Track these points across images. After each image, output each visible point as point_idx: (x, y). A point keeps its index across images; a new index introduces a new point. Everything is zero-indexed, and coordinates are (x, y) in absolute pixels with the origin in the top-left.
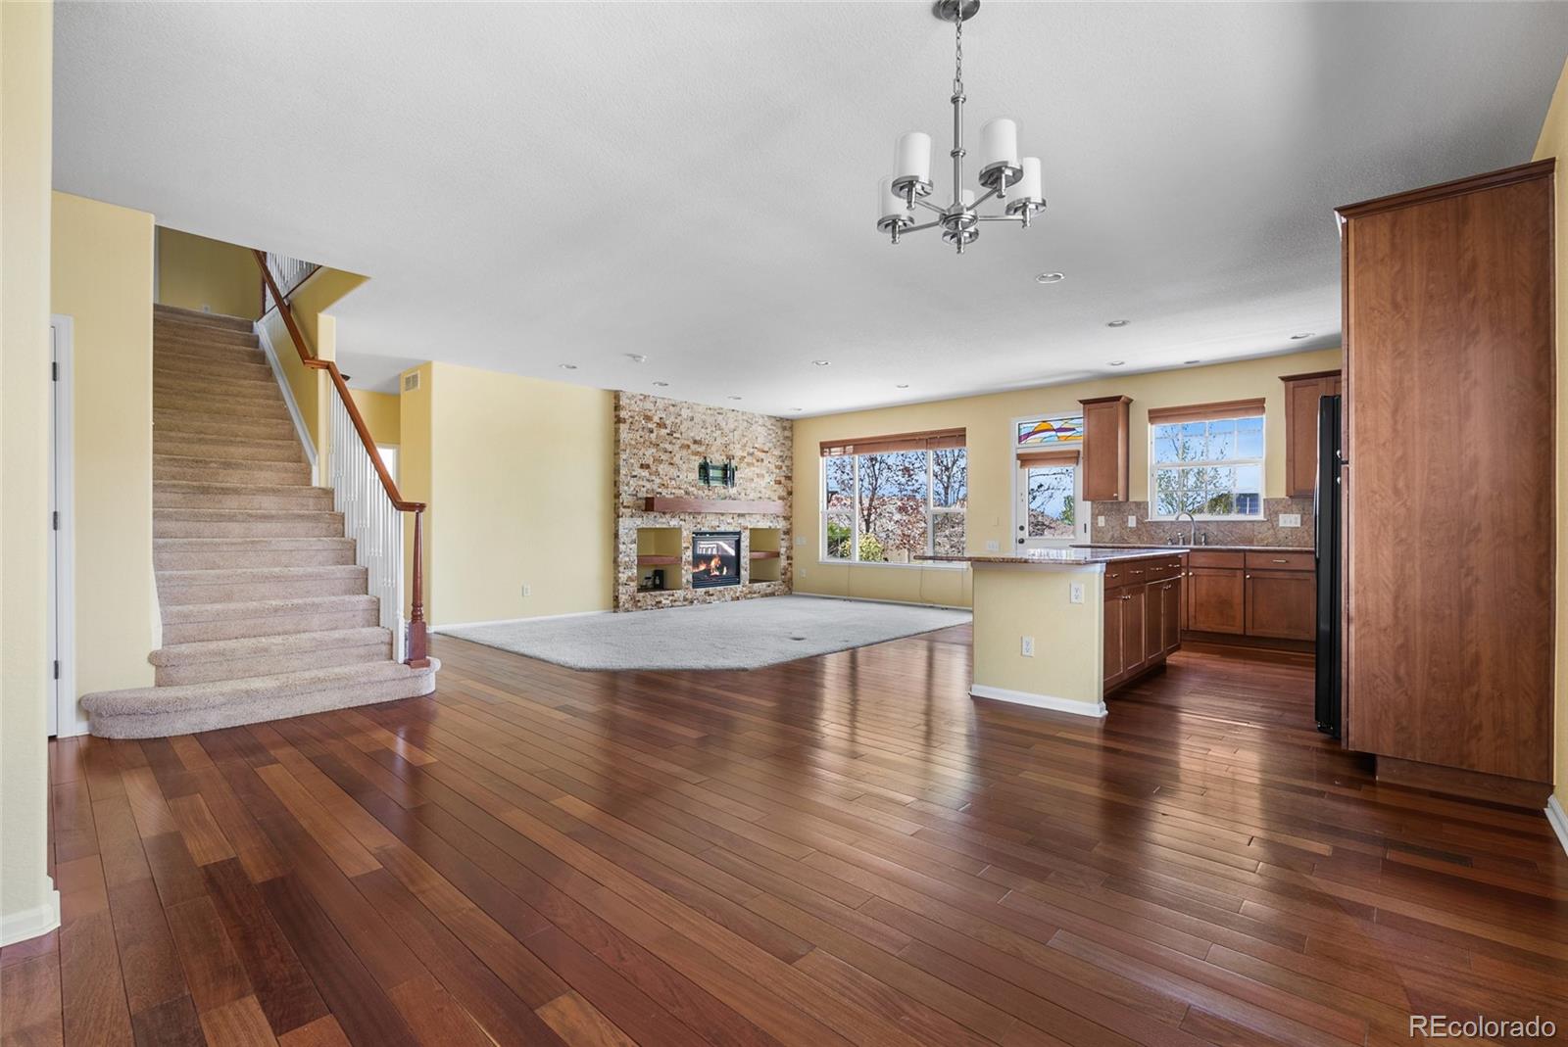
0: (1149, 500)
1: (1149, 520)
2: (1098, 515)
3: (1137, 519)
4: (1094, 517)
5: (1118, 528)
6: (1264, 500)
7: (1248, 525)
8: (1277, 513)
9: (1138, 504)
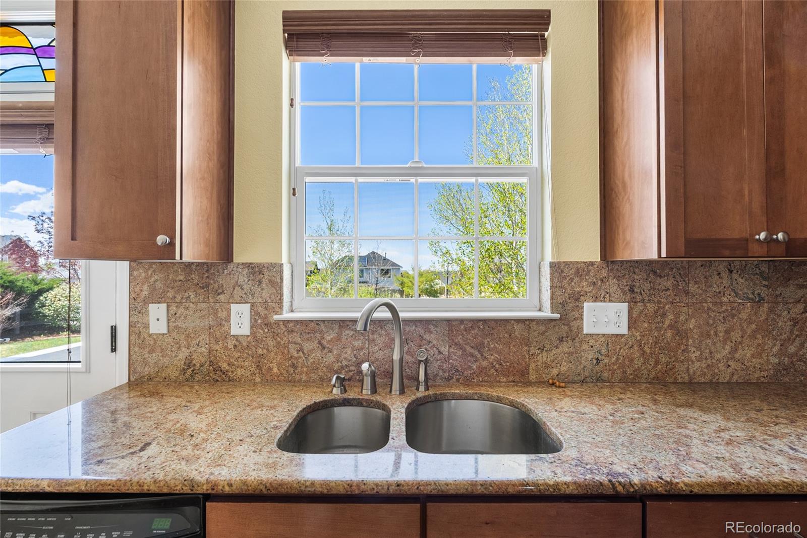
0: (284, 260)
1: (286, 315)
2: (146, 302)
3: (254, 314)
4: (138, 305)
5: (204, 337)
6: (552, 265)
7: (518, 328)
8: (577, 299)
9: (256, 270)
